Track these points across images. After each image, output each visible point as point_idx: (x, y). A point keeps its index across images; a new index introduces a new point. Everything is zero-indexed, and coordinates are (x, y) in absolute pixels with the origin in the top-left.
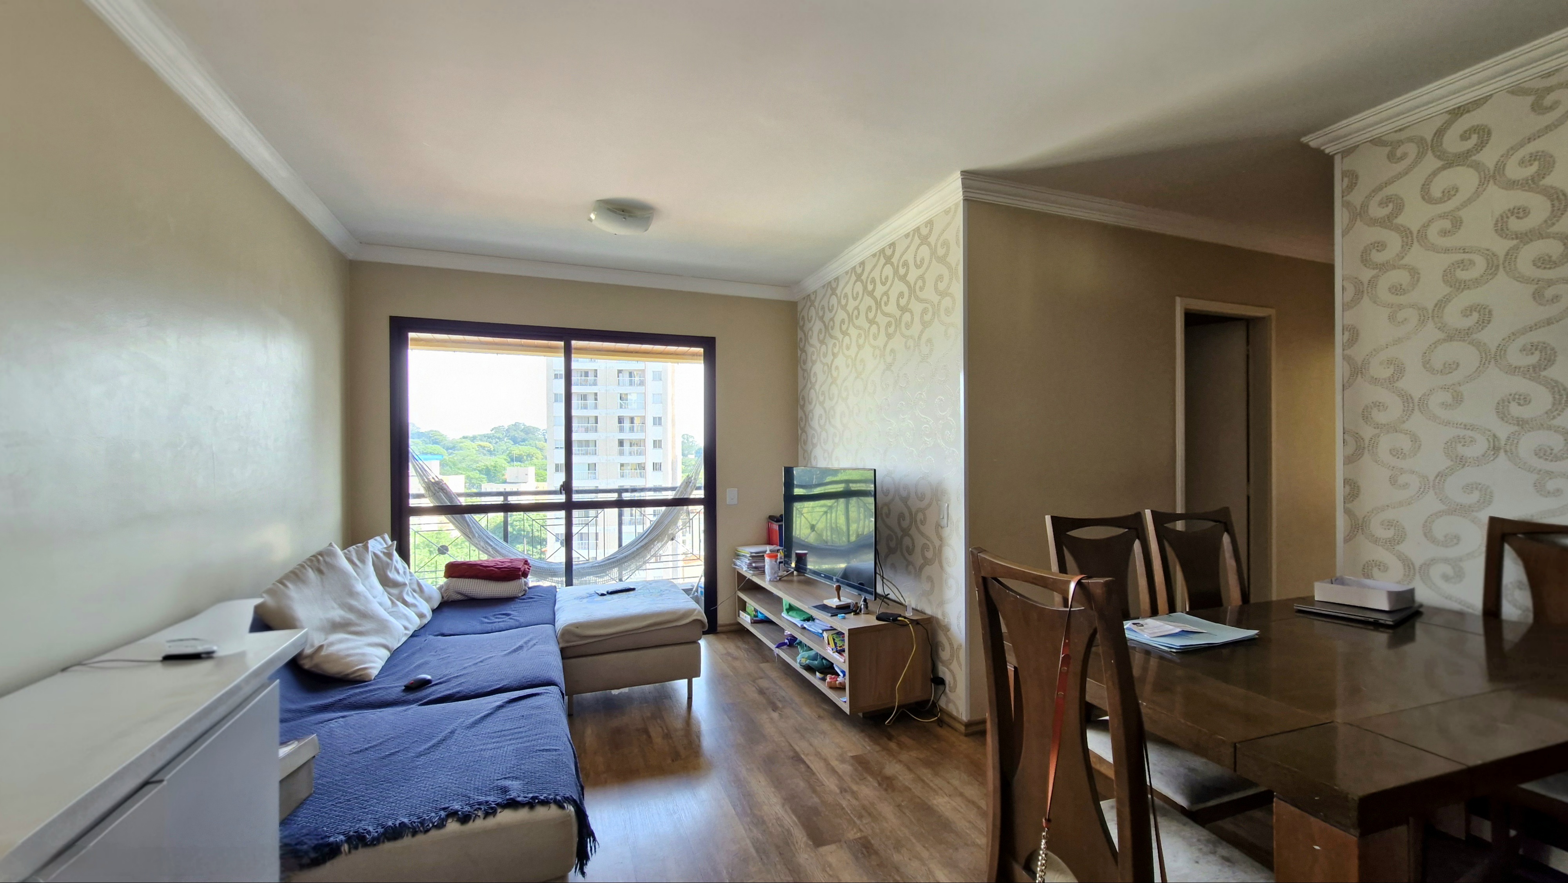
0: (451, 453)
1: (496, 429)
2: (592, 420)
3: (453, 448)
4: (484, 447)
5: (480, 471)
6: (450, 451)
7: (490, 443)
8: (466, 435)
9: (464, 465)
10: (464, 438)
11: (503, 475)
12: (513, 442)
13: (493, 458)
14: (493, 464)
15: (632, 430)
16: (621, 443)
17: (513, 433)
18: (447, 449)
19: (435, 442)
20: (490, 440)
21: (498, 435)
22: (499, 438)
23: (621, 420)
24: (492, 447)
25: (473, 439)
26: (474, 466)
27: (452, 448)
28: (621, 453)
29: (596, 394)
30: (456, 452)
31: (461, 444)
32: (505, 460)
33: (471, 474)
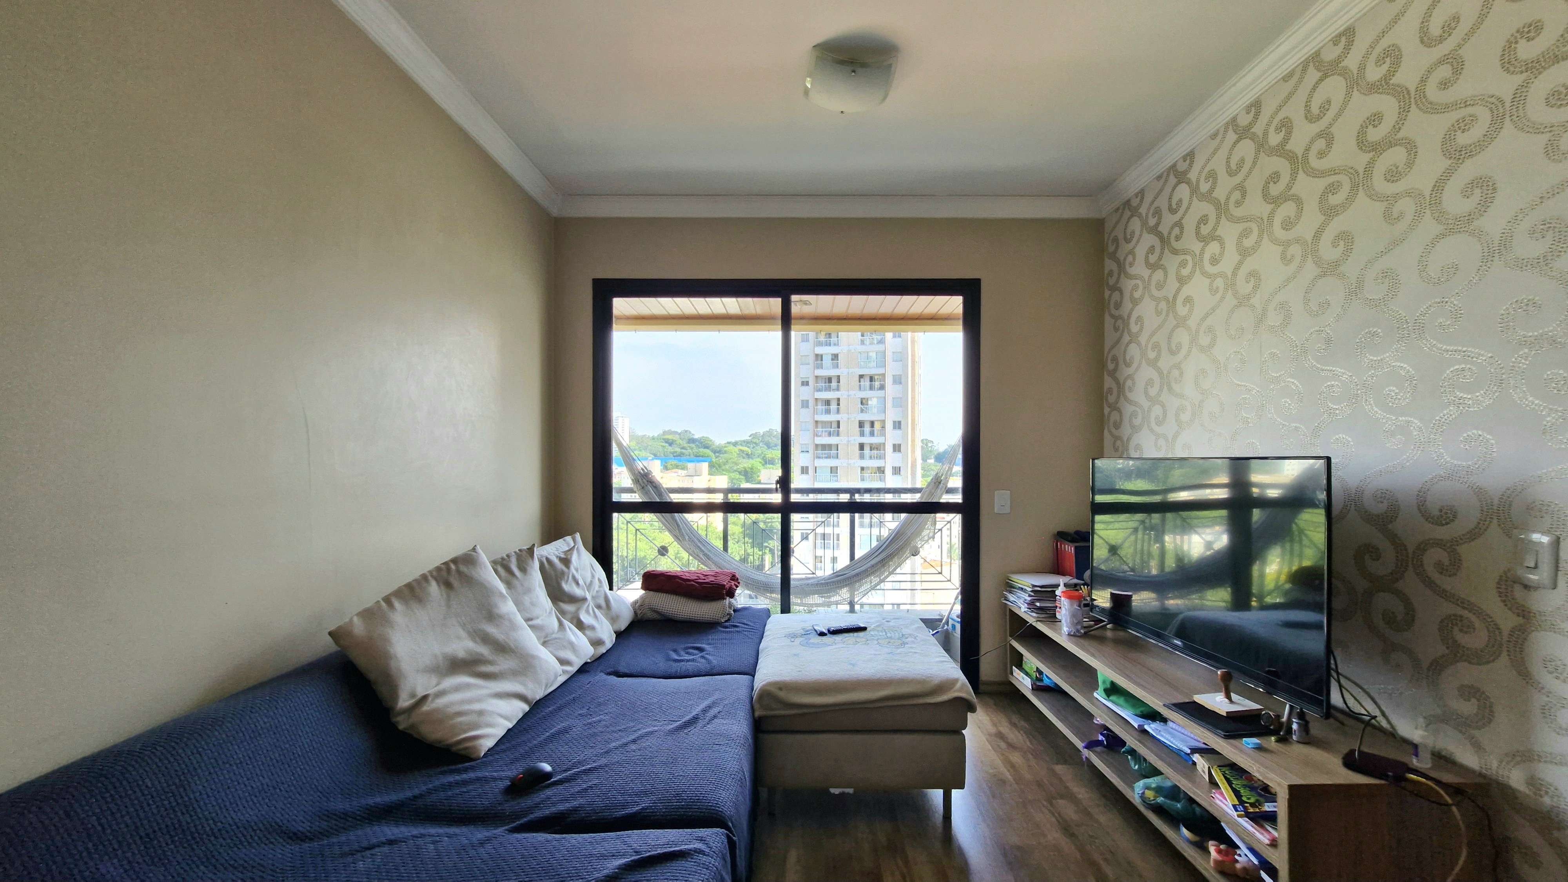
0: (718, 457)
1: (754, 436)
2: (835, 425)
3: (720, 452)
4: (743, 451)
5: (740, 473)
6: (717, 454)
7: (749, 447)
8: (729, 440)
9: (727, 467)
10: (728, 443)
11: (758, 476)
12: (767, 446)
13: (751, 461)
14: (750, 466)
15: (872, 434)
16: (862, 447)
17: (767, 439)
18: (715, 452)
19: (706, 447)
20: (749, 445)
21: (755, 440)
22: (756, 443)
23: (861, 424)
24: (750, 451)
25: (735, 444)
26: (735, 468)
27: (718, 451)
28: (862, 457)
29: (839, 400)
30: (721, 455)
31: (726, 449)
32: (760, 462)
33: (733, 475)
